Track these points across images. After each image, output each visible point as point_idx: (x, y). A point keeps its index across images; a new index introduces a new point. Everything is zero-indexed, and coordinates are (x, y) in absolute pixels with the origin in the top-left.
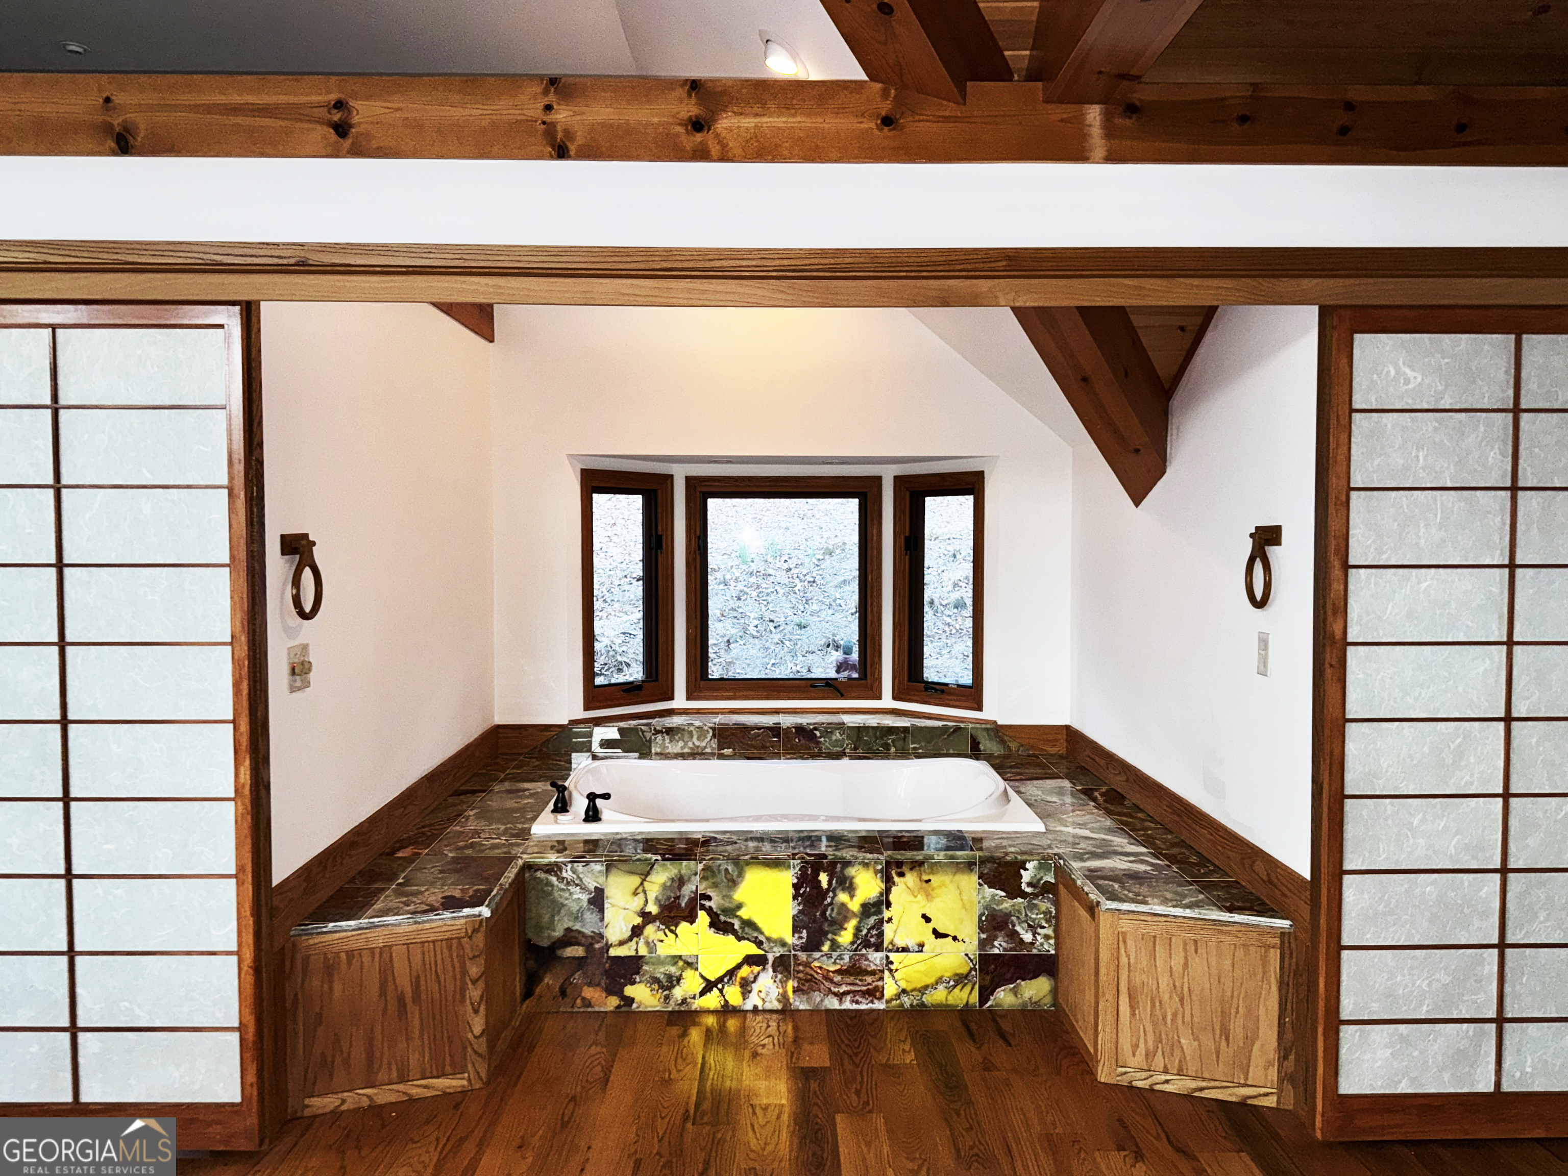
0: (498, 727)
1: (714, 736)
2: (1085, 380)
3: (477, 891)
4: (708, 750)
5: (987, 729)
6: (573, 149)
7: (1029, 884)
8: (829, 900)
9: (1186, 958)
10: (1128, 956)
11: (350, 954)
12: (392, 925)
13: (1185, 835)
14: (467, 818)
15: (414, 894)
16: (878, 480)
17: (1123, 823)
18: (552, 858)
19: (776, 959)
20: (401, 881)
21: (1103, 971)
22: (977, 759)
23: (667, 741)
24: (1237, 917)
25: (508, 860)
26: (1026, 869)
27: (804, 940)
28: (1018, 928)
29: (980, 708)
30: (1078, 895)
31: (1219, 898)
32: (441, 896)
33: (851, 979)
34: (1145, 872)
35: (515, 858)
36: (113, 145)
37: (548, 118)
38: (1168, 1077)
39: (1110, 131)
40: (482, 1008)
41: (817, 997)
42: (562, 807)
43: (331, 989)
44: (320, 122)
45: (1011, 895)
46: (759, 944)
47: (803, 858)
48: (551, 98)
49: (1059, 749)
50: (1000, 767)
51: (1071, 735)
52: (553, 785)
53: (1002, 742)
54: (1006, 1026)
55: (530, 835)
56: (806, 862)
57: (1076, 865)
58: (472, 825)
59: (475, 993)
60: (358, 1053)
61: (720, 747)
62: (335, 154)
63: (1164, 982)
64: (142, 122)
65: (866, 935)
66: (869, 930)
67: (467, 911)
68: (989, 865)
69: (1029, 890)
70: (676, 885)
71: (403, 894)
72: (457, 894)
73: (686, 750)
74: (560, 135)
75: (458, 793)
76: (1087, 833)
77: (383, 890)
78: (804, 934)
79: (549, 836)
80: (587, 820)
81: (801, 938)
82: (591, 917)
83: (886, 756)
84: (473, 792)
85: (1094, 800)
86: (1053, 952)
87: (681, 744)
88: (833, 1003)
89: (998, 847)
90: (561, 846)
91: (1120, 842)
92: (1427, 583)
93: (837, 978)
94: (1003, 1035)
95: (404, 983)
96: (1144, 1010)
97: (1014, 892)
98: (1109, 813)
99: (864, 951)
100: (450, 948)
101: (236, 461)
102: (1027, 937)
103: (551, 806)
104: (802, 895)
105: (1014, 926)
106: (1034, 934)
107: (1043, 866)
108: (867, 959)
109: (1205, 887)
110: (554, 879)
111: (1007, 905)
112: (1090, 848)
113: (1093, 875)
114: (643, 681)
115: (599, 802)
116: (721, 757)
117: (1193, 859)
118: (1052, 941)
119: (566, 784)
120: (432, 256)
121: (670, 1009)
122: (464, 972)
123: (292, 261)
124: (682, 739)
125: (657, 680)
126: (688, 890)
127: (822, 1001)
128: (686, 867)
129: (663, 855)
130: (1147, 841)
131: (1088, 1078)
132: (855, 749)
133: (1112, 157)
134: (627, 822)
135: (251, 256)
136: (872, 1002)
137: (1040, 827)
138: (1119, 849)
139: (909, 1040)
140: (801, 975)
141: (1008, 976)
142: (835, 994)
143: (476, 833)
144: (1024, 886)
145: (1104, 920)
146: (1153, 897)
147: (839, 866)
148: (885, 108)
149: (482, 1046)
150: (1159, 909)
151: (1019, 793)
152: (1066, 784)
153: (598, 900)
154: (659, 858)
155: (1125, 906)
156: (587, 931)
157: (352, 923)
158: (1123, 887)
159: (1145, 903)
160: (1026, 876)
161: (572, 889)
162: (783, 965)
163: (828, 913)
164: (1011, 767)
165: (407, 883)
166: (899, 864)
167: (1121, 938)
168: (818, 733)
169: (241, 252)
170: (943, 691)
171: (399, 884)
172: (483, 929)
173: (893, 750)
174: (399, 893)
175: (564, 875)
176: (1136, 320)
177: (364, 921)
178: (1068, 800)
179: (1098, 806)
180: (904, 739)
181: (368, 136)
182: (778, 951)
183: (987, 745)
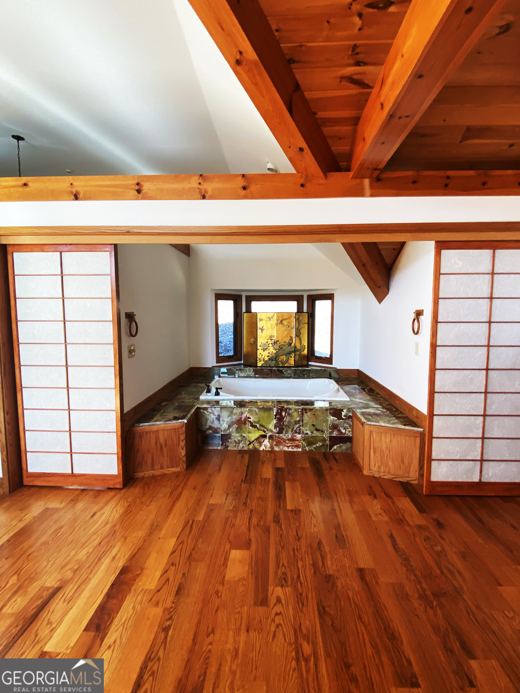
0: (192, 368)
1: (253, 371)
2: (364, 265)
3: (183, 415)
4: (252, 375)
5: (334, 370)
6: (207, 196)
7: (344, 416)
8: (285, 420)
9: (391, 439)
10: (373, 438)
11: (147, 433)
12: (159, 424)
13: (392, 402)
14: (182, 394)
15: (165, 415)
16: (302, 296)
17: (373, 398)
18: (205, 406)
19: (269, 436)
20: (162, 412)
21: (366, 442)
22: (331, 379)
23: (240, 372)
24: (407, 427)
25: (193, 406)
26: (343, 412)
27: (278, 431)
28: (341, 429)
29: (331, 364)
30: (359, 419)
31: (401, 421)
32: (173, 416)
33: (291, 442)
34: (379, 413)
35: (195, 406)
36: (74, 197)
37: (200, 187)
38: (385, 474)
39: (372, 187)
40: (185, 448)
41: (281, 447)
42: (209, 391)
43: (141, 443)
44: (133, 189)
45: (339, 419)
46: (265, 432)
47: (277, 407)
48: (200, 181)
49: (356, 376)
50: (337, 381)
51: (359, 372)
52: (206, 385)
53: (338, 374)
54: (337, 457)
55: (199, 399)
56: (279, 409)
57: (358, 410)
58: (183, 396)
59: (183, 444)
60: (149, 461)
61: (255, 374)
62: (137, 199)
63: (384, 446)
64: (81, 191)
65: (296, 430)
66: (297, 428)
67: (180, 421)
68: (332, 410)
69: (344, 418)
70: (240, 414)
71: (162, 415)
72: (178, 415)
73: (245, 375)
74: (203, 192)
75: (180, 387)
76: (362, 401)
77: (157, 414)
78: (278, 429)
79: (204, 399)
80: (215, 395)
81: (276, 430)
82: (216, 422)
83: (304, 378)
84: (185, 386)
85: (365, 391)
86: (351, 436)
87: (244, 373)
88: (286, 449)
89: (335, 405)
90: (208, 402)
91: (372, 404)
92: (463, 327)
93: (287, 442)
94: (335, 459)
95: (162, 440)
96: (378, 454)
97: (340, 418)
98: (369, 395)
99: (295, 434)
100: (175, 431)
101: (113, 291)
102: (344, 431)
103: (206, 391)
104: (277, 418)
105: (339, 428)
106: (346, 430)
107: (349, 410)
108: (296, 436)
109: (397, 418)
110: (206, 412)
111: (337, 422)
112: (363, 406)
113: (363, 414)
114: (233, 355)
115: (219, 390)
116: (255, 377)
117: (394, 409)
118: (351, 433)
119: (210, 385)
120: (166, 229)
121: (239, 449)
122: (179, 438)
123: (125, 232)
124: (244, 372)
125: (237, 355)
126: (244, 416)
127: (283, 448)
128: (243, 409)
129: (237, 406)
130: (380, 404)
131: (361, 473)
132: (295, 375)
133: (372, 195)
134: (227, 396)
135: (113, 230)
136: (297, 449)
137: (348, 399)
138: (371, 406)
139: (308, 461)
140: (276, 441)
141: (338, 442)
142: (286, 446)
143: (184, 398)
144: (342, 416)
145: (366, 427)
146: (381, 421)
147: (288, 410)
148: (302, 181)
149: (185, 459)
150: (383, 424)
151: (342, 389)
152: (356, 386)
153: (218, 418)
154: (236, 406)
155: (373, 423)
156: (216, 426)
157: (147, 424)
158: (372, 418)
159: (378, 422)
160: (343, 414)
161: (211, 415)
162: (271, 437)
163: (285, 423)
164: (340, 381)
165: (163, 412)
166: (306, 409)
167: (371, 432)
168: (283, 371)
169: (110, 229)
170: (321, 359)
171: (161, 413)
172: (185, 426)
173: (306, 376)
174: (161, 415)
175: (209, 411)
176: (380, 247)
177: (151, 423)
178: (358, 391)
179: (366, 393)
180: (309, 373)
181: (147, 193)
182: (270, 434)
183: (333, 374)
